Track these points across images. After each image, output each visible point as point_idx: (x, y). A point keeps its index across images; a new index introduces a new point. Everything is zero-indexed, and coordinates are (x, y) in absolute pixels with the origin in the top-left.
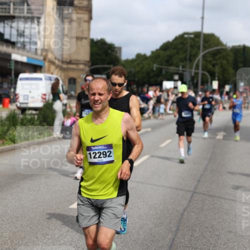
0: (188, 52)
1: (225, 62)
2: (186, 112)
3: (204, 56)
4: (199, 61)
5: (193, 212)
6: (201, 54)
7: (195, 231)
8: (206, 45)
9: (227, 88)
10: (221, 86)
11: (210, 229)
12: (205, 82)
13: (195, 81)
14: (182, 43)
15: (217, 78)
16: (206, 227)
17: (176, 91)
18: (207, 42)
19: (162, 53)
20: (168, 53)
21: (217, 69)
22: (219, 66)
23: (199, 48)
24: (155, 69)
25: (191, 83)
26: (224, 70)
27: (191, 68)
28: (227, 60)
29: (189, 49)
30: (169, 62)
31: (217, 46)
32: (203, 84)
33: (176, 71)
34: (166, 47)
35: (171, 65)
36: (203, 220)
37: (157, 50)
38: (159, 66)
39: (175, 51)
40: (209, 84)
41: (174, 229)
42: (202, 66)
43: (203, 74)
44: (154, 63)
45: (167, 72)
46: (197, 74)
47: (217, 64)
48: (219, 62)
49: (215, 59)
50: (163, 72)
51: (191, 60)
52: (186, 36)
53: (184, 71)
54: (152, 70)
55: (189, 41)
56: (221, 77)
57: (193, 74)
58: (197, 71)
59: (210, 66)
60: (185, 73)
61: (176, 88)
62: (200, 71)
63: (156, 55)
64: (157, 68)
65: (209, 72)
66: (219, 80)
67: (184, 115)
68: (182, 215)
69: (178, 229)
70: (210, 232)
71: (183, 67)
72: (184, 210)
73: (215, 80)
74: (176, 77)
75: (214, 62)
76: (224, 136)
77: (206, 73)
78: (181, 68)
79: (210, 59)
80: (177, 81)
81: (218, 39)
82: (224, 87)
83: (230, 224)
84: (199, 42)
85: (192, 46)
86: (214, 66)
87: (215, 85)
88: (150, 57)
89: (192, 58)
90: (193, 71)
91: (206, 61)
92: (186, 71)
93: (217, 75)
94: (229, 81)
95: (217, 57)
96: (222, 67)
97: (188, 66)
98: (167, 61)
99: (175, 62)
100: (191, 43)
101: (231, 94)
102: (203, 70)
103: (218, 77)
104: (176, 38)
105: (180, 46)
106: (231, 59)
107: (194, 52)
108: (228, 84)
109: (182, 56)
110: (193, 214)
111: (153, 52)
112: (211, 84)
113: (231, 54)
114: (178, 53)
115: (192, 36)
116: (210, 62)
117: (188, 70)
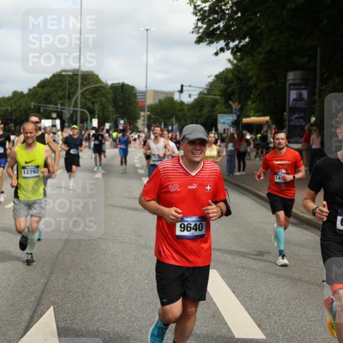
0: (67, 90)
1: (104, 100)
2: (74, 150)
3: (83, 94)
4: (77, 98)
5: (69, 254)
6: (80, 91)
7: (70, 273)
8: (85, 82)
9: (107, 126)
10: (101, 124)
11: (85, 271)
12: (84, 120)
13: (74, 119)
14: (60, 81)
15: (96, 116)
16: (81, 269)
17: (54, 130)
18: (86, 80)
19: (40, 90)
20: (46, 90)
21: (97, 107)
22: (99, 104)
23: (77, 85)
24: (32, 107)
25: (70, 120)
26: (104, 108)
27: (70, 106)
28: (107, 98)
29: (67, 87)
30: (47, 99)
31: (96, 83)
32: (82, 122)
33: (55, 109)
34: (43, 84)
35: (50, 103)
36: (78, 261)
37: (34, 88)
38: (36, 104)
39: (53, 88)
40: (89, 122)
41: (48, 272)
42: (81, 103)
43: (82, 112)
44: (32, 101)
45: (45, 110)
46: (75, 112)
47: (97, 102)
48: (98, 99)
49: (95, 97)
50: (42, 111)
51: (69, 98)
52: (64, 73)
53: (62, 109)
54: (30, 109)
55: (67, 79)
56: (101, 115)
57: (71, 112)
58: (76, 109)
59: (89, 104)
60: (64, 111)
61: (54, 126)
62: (79, 109)
63: (33, 93)
64: (34, 106)
65: (88, 109)
66: (99, 118)
67: (72, 151)
68: (57, 257)
69: (51, 273)
70: (85, 273)
71: (61, 105)
72: (59, 252)
73: (95, 118)
74: (54, 115)
75: (94, 99)
76: (103, 174)
77: (86, 111)
78: (59, 106)
79: (89, 97)
80: (56, 119)
81: (97, 76)
82: (104, 125)
83: (105, 264)
84: (77, 80)
85: (70, 84)
86: (93, 103)
87: (95, 123)
88: (27, 94)
89: (71, 95)
90: (72, 109)
91: (85, 98)
92: (65, 109)
93: (96, 112)
94: (109, 119)
95: (96, 95)
96: (101, 104)
97: (67, 104)
98: (46, 99)
99: (53, 100)
100: (69, 80)
101: (111, 132)
102: (82, 108)
103: (98, 115)
104: (54, 76)
105: (58, 84)
106: (110, 96)
107: (73, 90)
108: (107, 122)
109: (60, 94)
110: (68, 256)
111: (30, 90)
112: (91, 122)
113: (110, 91)
114: (56, 91)
115: (70, 73)
116: (89, 100)
117: (67, 108)
